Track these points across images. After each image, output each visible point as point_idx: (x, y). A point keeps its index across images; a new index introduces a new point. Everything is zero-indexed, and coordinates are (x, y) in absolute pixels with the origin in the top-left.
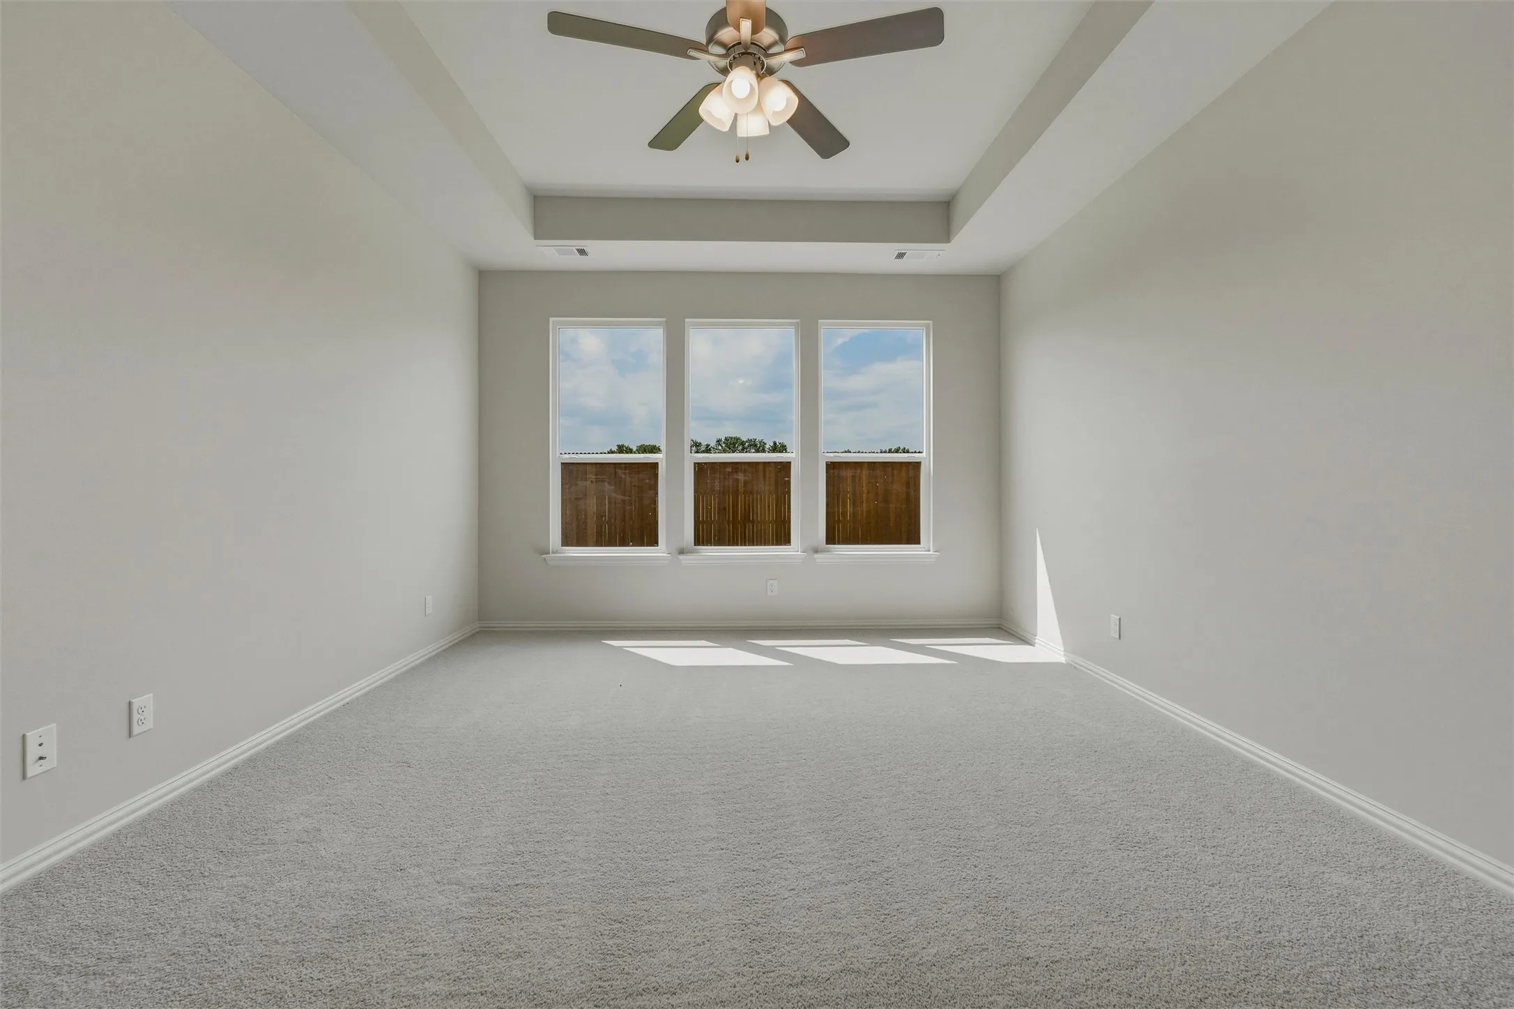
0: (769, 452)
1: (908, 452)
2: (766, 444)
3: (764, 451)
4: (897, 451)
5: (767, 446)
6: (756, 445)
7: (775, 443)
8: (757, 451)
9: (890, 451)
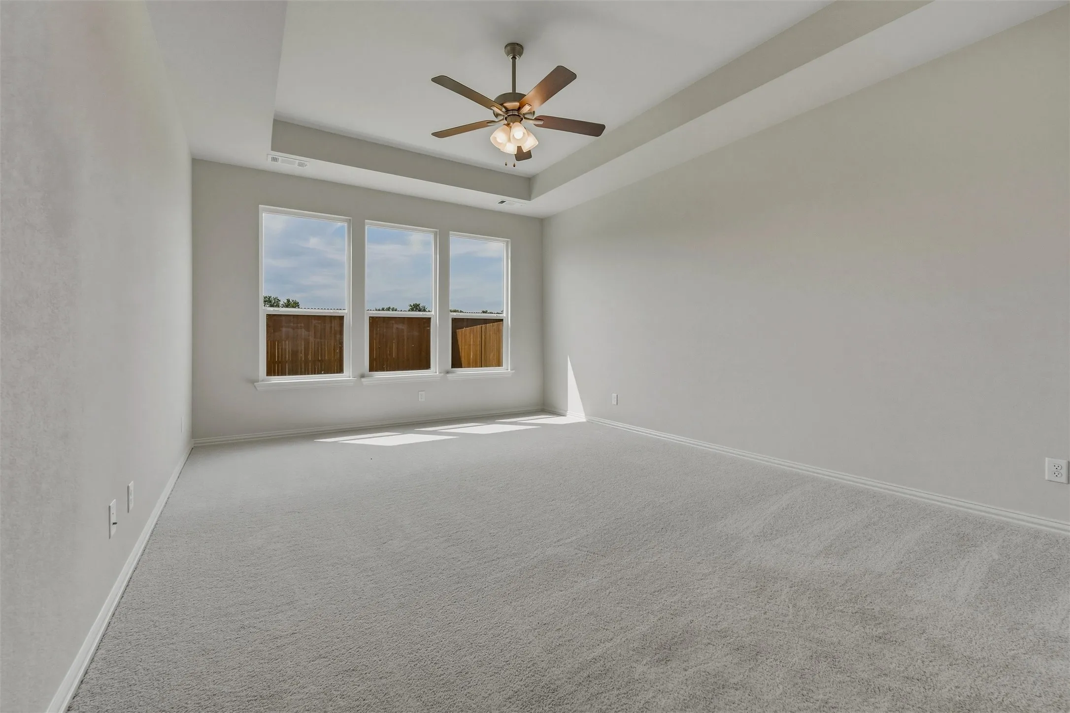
0: (282, 307)
1: (396, 310)
2: (280, 301)
3: (278, 306)
4: (388, 309)
5: (281, 303)
6: (270, 302)
7: (288, 301)
8: (272, 306)
9: (383, 309)
